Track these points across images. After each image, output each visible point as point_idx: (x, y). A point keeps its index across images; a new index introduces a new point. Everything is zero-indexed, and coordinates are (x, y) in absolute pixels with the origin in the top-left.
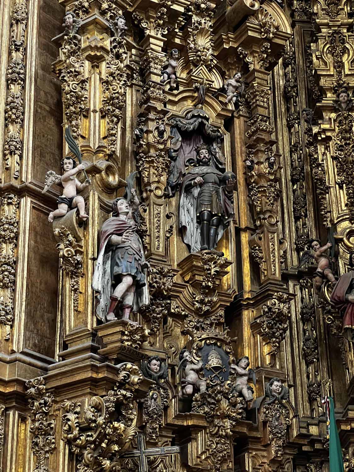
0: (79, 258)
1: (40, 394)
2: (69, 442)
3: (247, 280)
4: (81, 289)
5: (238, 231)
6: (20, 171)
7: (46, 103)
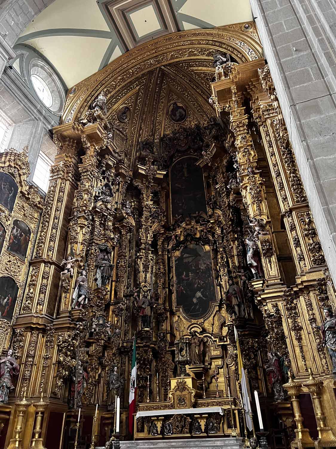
0: (69, 287)
1: (51, 329)
2: (58, 346)
3: (113, 296)
4: (68, 297)
5: (112, 281)
6: (52, 257)
7: (63, 236)
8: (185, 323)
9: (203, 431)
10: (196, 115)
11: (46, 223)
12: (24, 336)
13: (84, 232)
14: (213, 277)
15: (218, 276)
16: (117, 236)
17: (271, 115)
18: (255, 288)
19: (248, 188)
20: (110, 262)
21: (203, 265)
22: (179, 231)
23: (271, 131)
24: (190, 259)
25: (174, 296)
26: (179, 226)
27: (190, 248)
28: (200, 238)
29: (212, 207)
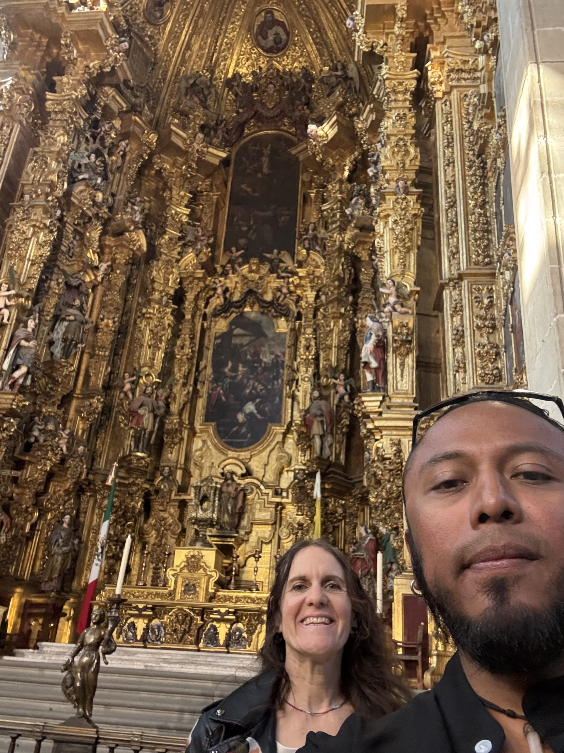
3: (80, 382)
5: (83, 352)
8: (215, 456)
9: (221, 643)
14: (283, 380)
15: (293, 381)
16: (105, 265)
17: (463, 83)
18: (365, 407)
19: (391, 220)
20: (84, 315)
21: (268, 355)
22: (232, 281)
23: (456, 115)
24: (246, 340)
25: (201, 404)
26: (235, 271)
27: (249, 320)
28: (271, 303)
29: (307, 246)
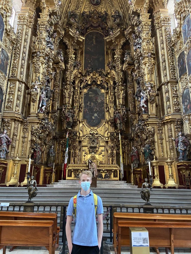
0: (36, 99)
2: (32, 132)
6: (23, 78)
9: (104, 178)
10: (107, 5)
11: (18, 55)
12: (10, 124)
13: (43, 67)
14: (104, 107)
16: (54, 73)
17: (165, 25)
18: (143, 118)
19: (147, 65)
21: (100, 100)
22: (88, 78)
23: (164, 34)
24: (93, 96)
25: (82, 114)
26: (89, 75)
27: (93, 89)
28: (100, 85)
29: (110, 68)
